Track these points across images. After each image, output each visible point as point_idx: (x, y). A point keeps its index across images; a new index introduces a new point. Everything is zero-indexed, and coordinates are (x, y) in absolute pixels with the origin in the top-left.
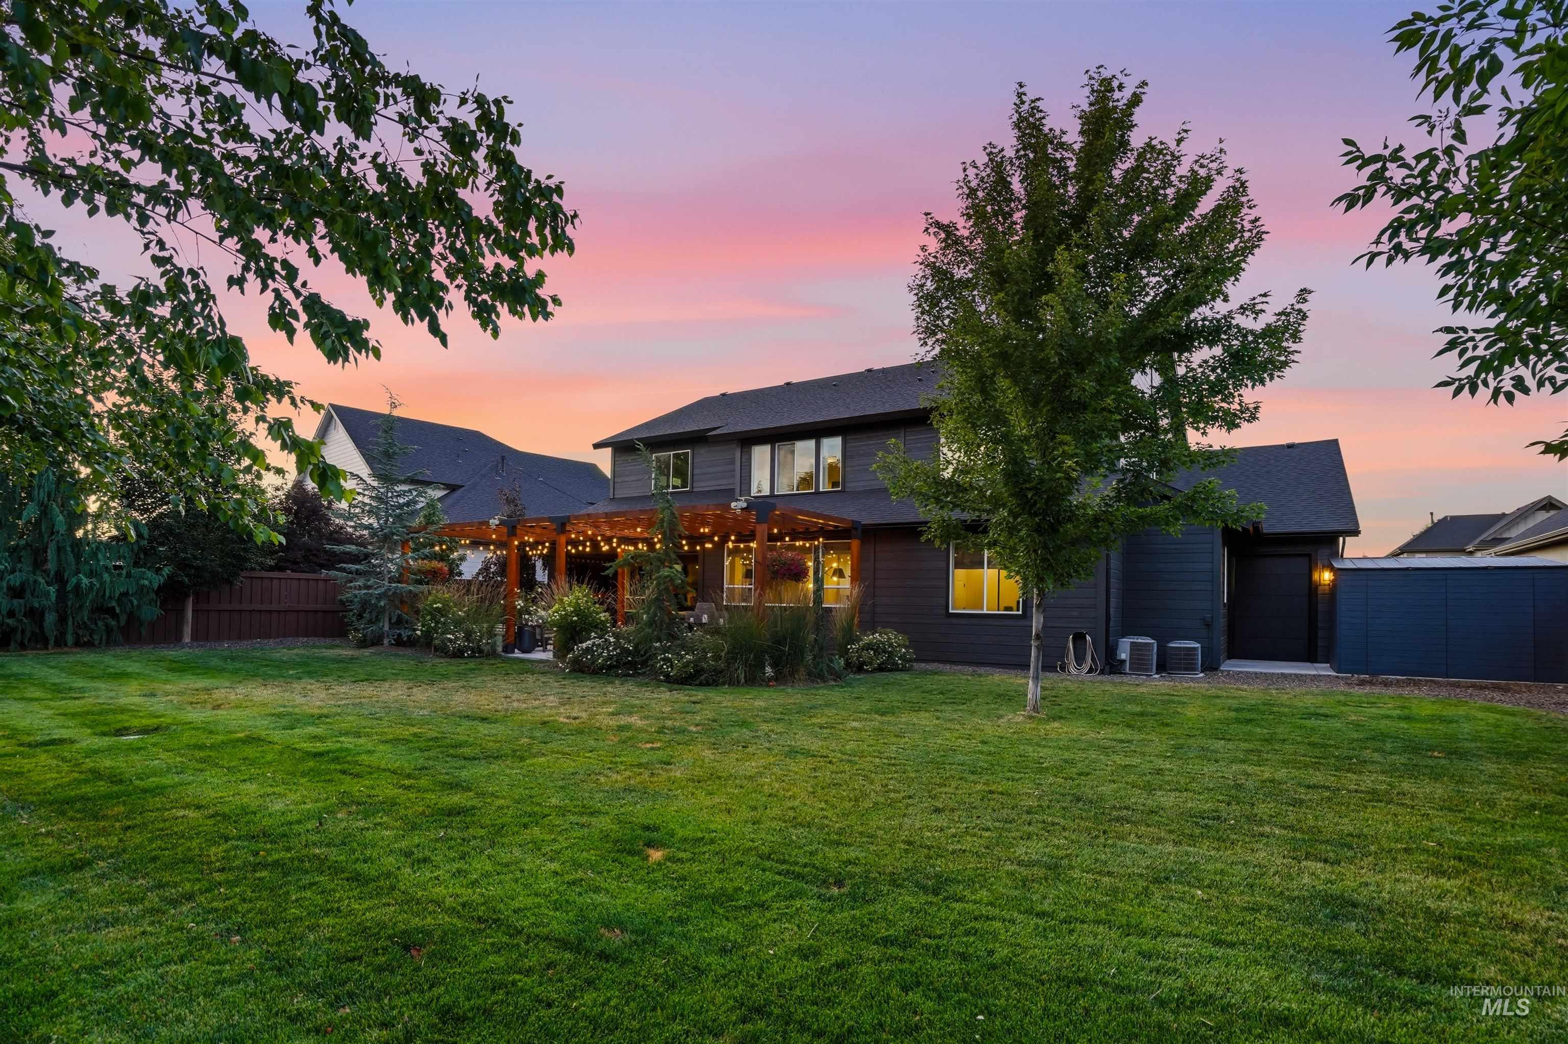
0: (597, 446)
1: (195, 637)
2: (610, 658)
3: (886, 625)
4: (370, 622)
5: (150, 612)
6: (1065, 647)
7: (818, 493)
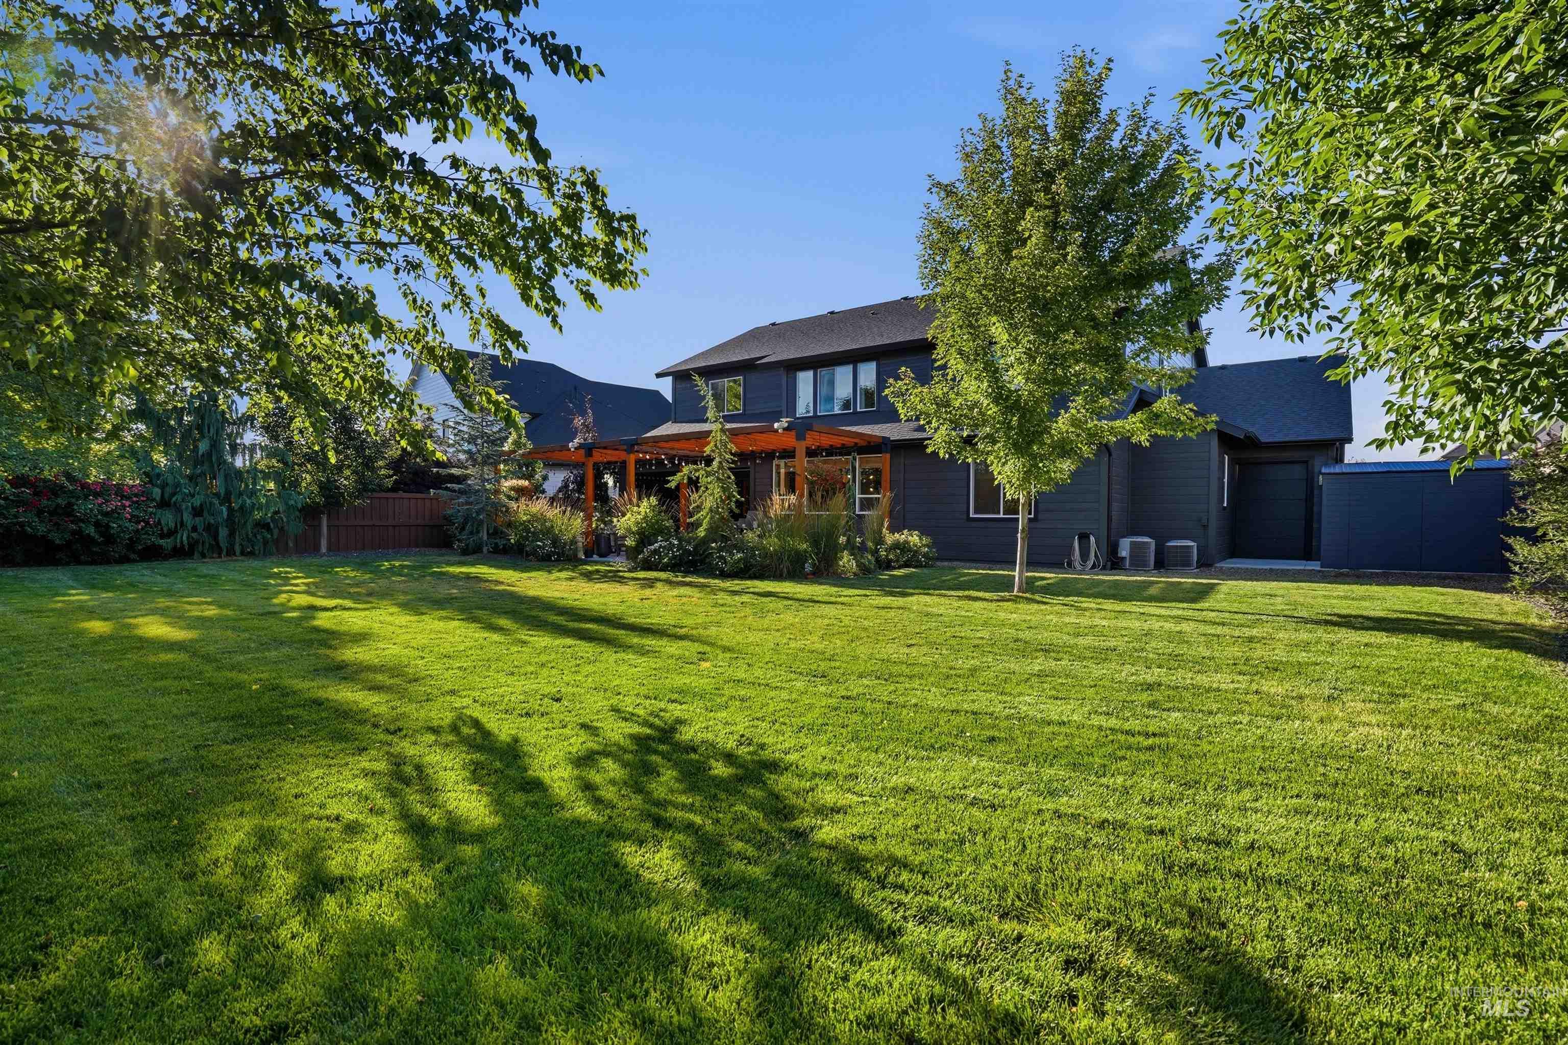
0: (659, 375)
1: (329, 549)
2: (674, 557)
3: (911, 529)
4: (471, 533)
5: (295, 527)
6: (1071, 546)
7: (855, 413)
